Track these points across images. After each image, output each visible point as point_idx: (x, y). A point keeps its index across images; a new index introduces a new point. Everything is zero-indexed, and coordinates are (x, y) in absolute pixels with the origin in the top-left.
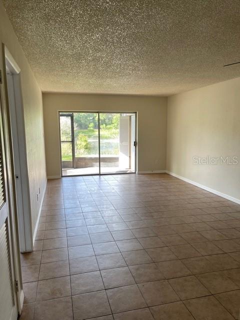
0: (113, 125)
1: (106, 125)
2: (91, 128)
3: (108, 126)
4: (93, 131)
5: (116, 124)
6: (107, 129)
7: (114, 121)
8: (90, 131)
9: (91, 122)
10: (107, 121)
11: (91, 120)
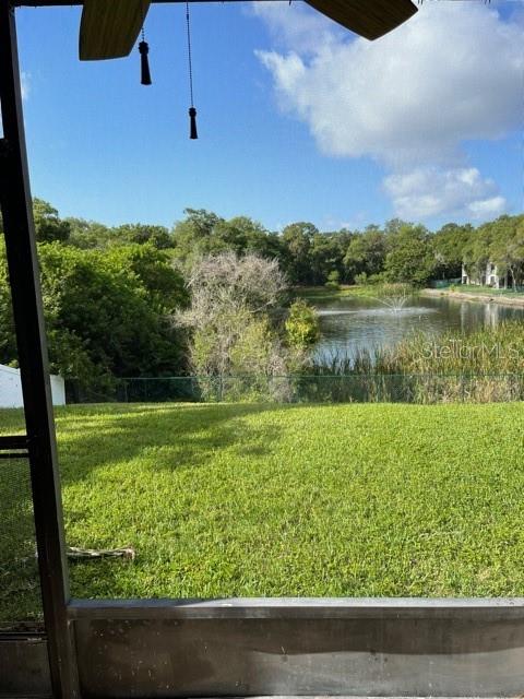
0: (385, 273)
1: (369, 274)
2: (333, 283)
3: (373, 277)
4: (338, 289)
5: (392, 272)
6: (370, 283)
7: (388, 263)
8: (331, 289)
9: (334, 270)
10: (370, 264)
11: (333, 263)
